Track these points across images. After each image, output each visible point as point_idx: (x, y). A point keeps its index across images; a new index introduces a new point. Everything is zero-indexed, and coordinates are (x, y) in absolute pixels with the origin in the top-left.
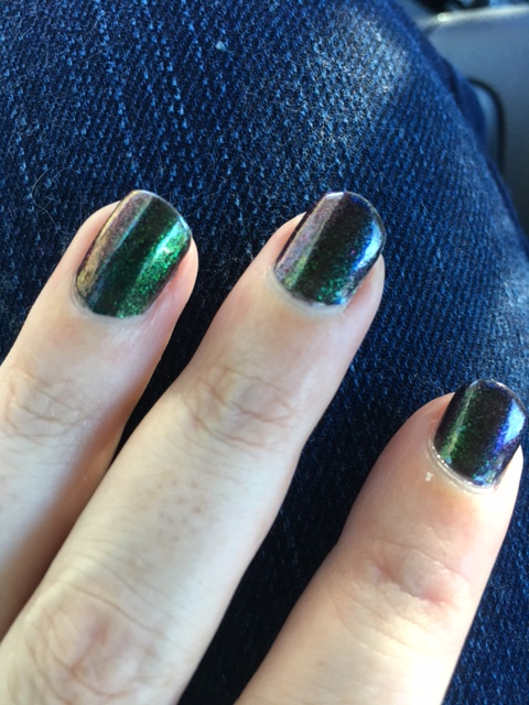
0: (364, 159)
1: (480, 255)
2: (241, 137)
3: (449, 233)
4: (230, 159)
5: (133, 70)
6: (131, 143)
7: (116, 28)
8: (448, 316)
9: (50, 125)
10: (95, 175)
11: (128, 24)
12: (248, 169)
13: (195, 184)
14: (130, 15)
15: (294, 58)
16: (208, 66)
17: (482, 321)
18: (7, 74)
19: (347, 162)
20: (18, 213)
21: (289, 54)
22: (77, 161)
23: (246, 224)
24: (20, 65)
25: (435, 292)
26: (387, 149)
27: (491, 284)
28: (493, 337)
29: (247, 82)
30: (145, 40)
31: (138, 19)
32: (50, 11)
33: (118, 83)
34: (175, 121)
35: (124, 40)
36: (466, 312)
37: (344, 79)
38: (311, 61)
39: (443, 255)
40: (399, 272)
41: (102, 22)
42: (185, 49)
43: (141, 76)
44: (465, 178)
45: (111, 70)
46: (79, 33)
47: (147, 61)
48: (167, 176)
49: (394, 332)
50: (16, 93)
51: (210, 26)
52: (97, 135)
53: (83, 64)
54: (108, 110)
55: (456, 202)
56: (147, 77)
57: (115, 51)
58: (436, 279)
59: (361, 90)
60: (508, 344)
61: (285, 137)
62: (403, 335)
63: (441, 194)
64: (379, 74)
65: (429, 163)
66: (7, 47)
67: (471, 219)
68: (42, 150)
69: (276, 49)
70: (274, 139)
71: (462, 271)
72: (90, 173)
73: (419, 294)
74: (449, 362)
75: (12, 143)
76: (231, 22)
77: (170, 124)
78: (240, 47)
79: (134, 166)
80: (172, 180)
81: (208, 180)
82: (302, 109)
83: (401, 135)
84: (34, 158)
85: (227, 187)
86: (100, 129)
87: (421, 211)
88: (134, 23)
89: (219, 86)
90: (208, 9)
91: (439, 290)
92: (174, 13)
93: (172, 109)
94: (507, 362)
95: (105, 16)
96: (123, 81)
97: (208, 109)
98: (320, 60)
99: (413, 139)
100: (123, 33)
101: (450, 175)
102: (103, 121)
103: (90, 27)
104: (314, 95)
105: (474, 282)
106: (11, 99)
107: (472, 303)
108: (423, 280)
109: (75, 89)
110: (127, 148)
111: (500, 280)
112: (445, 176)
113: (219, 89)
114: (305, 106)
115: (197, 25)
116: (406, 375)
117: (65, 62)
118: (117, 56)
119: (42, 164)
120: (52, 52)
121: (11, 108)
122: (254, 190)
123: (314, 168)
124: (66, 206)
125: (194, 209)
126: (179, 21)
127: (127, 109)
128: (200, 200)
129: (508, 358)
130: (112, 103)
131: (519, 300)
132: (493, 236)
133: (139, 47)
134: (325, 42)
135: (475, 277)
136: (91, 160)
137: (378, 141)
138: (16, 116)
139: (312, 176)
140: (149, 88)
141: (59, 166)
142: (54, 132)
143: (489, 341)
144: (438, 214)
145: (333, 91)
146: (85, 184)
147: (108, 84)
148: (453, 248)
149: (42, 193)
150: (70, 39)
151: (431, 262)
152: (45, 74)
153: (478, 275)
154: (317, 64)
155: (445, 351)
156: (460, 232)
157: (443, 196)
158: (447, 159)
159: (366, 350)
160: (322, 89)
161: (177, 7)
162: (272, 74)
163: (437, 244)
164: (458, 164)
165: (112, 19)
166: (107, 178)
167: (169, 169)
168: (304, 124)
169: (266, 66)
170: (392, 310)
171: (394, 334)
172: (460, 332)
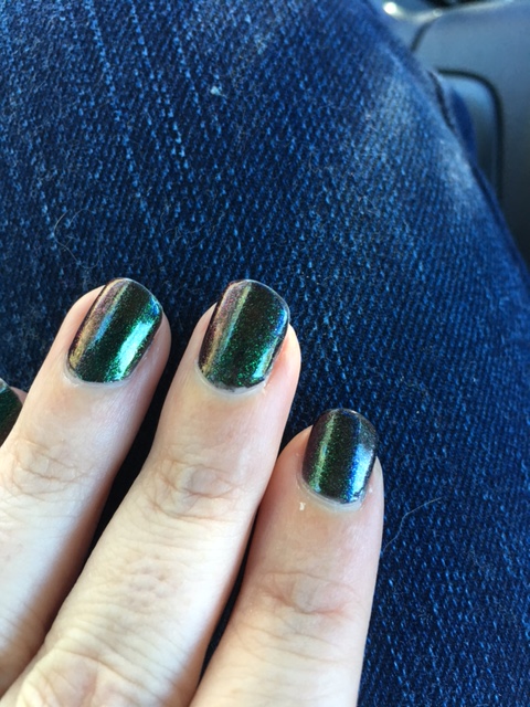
0: (349, 186)
1: (461, 264)
2: (236, 173)
3: (431, 246)
4: (227, 194)
5: (138, 117)
6: (139, 184)
7: (120, 79)
8: (431, 324)
9: (67, 171)
10: (108, 214)
11: (131, 75)
12: (244, 202)
13: (198, 218)
14: (133, 66)
15: (282, 96)
16: (204, 110)
17: (464, 326)
19: (334, 189)
20: (43, 251)
22: (92, 203)
24: (36, 116)
25: (418, 303)
26: (370, 174)
27: (473, 290)
29: (240, 123)
30: (147, 89)
31: (139, 69)
32: (61, 64)
33: (125, 130)
34: (178, 162)
35: (128, 90)
36: (448, 319)
37: (329, 112)
38: (298, 98)
39: (425, 267)
40: (384, 287)
41: (108, 73)
42: (184, 95)
43: (145, 123)
44: (447, 192)
45: (118, 119)
46: (88, 85)
47: (150, 109)
48: (172, 213)
49: (380, 341)
50: (34, 142)
51: (205, 72)
52: (109, 178)
53: (93, 114)
54: (117, 155)
55: (438, 217)
56: (150, 123)
57: (121, 101)
58: (419, 291)
59: (345, 120)
61: (276, 170)
62: (389, 343)
63: (422, 211)
64: (362, 103)
65: (411, 182)
66: (24, 99)
67: (452, 231)
68: (61, 194)
69: (265, 90)
70: (267, 173)
71: (443, 282)
72: (105, 213)
73: (404, 304)
74: (433, 366)
75: (33, 188)
76: (223, 67)
77: (173, 166)
78: (233, 90)
79: (143, 205)
80: (176, 216)
81: (209, 214)
82: (291, 144)
83: (384, 160)
84: (54, 201)
85: (226, 220)
86: (110, 173)
87: (404, 229)
88: (137, 74)
89: (215, 127)
90: (202, 56)
91: (421, 300)
92: (171, 62)
93: (174, 152)
95: (110, 68)
96: (130, 128)
97: (206, 150)
98: (306, 97)
99: (395, 161)
100: (127, 84)
101: (431, 191)
102: (113, 165)
103: (98, 78)
104: (302, 130)
106: (31, 147)
107: (454, 310)
108: (407, 293)
109: (87, 137)
110: (136, 190)
111: (481, 286)
112: (427, 193)
113: (215, 131)
114: (293, 141)
115: (193, 73)
116: (393, 380)
117: (77, 112)
118: (123, 105)
119: (61, 207)
120: (65, 103)
121: (31, 155)
122: (250, 221)
123: (303, 197)
124: (85, 244)
125: (197, 242)
126: (177, 70)
127: (135, 153)
128: (202, 233)
130: (121, 149)
133: (142, 96)
134: (311, 78)
135: (456, 285)
136: (105, 201)
137: (361, 167)
138: (35, 163)
140: (153, 133)
141: (77, 207)
142: (71, 177)
144: (419, 230)
145: (319, 125)
146: (101, 223)
147: (116, 132)
148: (434, 260)
149: (63, 232)
150: (80, 91)
151: (413, 275)
152: (60, 123)
153: (459, 283)
154: (303, 100)
155: (429, 356)
156: (441, 245)
157: (425, 212)
158: (428, 177)
159: (355, 359)
160: (309, 124)
161: (174, 56)
162: (262, 113)
163: (419, 257)
164: (439, 179)
165: (117, 71)
166: (120, 218)
167: (174, 206)
168: (293, 157)
169: (257, 106)
170: (379, 322)
171: (381, 343)
172: (442, 337)
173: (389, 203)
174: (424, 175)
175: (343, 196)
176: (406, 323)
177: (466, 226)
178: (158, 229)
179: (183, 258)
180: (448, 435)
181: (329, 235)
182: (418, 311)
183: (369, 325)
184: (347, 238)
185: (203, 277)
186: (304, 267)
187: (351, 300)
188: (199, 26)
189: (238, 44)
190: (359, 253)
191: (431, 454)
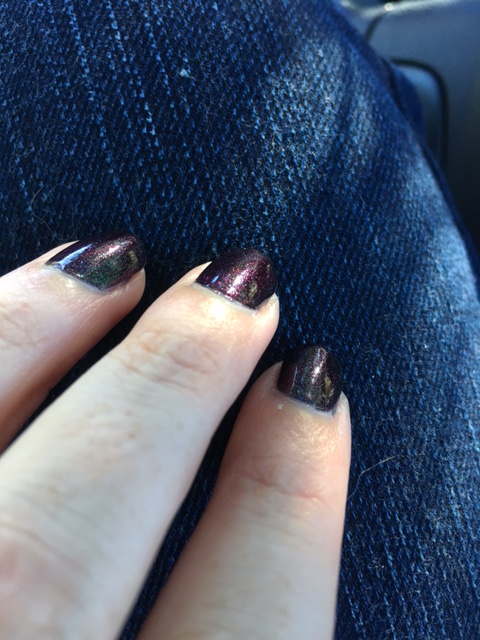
0: (309, 164)
1: (414, 238)
2: (204, 151)
3: (385, 221)
4: (196, 171)
5: (111, 98)
6: (112, 161)
7: (94, 62)
8: (385, 294)
9: (43, 148)
10: (83, 189)
11: (105, 57)
12: (211, 179)
13: (167, 194)
14: (106, 50)
15: (247, 79)
16: (174, 92)
17: (416, 296)
18: (5, 104)
20: (21, 224)
21: (243, 76)
22: (67, 178)
23: (211, 226)
24: (15, 96)
25: (374, 274)
26: (330, 153)
27: (424, 262)
28: (426, 308)
29: (208, 104)
30: (120, 71)
31: (113, 53)
32: (38, 49)
33: (99, 110)
34: (148, 140)
35: (102, 72)
36: (401, 290)
37: (291, 95)
38: (262, 81)
39: (380, 241)
40: (342, 260)
41: (83, 56)
42: (155, 77)
43: (117, 103)
44: (400, 171)
45: (92, 99)
46: (64, 67)
47: (122, 90)
48: (143, 188)
49: (339, 310)
50: (13, 120)
51: (174, 56)
52: (83, 155)
53: (68, 94)
54: (91, 133)
55: (391, 194)
56: (122, 103)
57: (95, 82)
58: (375, 263)
59: (306, 103)
60: (439, 313)
61: (242, 148)
62: (347, 312)
63: (378, 188)
64: (322, 87)
65: (367, 161)
66: (3, 80)
67: (405, 207)
68: (38, 169)
69: (231, 73)
70: (233, 152)
71: (397, 254)
72: (79, 188)
73: (360, 276)
74: (387, 333)
75: (12, 164)
76: (192, 51)
77: (144, 144)
78: (201, 73)
79: (115, 181)
80: (147, 191)
81: (178, 190)
82: (256, 124)
83: (342, 140)
84: (31, 176)
85: (194, 195)
86: (85, 150)
87: (361, 205)
88: (110, 57)
89: (184, 108)
90: (172, 40)
91: (377, 272)
92: (143, 46)
93: (145, 131)
94: (439, 329)
95: (85, 51)
96: (103, 107)
97: (176, 128)
98: (270, 80)
99: (352, 142)
100: (101, 66)
101: (386, 170)
102: (87, 143)
103: (73, 60)
104: (266, 111)
105: (409, 262)
106: (9, 125)
107: (406, 281)
108: (363, 265)
109: (63, 116)
110: (109, 166)
111: (432, 258)
112: (382, 172)
113: (185, 112)
114: (258, 121)
115: (163, 56)
117: (53, 92)
118: (97, 86)
119: (38, 181)
120: (42, 83)
121: (10, 133)
122: (217, 197)
123: (267, 174)
124: (60, 217)
125: (167, 215)
126: (148, 53)
127: (108, 132)
128: (172, 208)
129: (440, 325)
130: (95, 127)
131: (450, 274)
132: (426, 219)
133: (115, 77)
134: (274, 63)
135: (409, 258)
136: (79, 177)
137: (321, 147)
138: (14, 141)
139: (265, 181)
140: (125, 113)
141: (53, 183)
142: (47, 153)
143: (422, 312)
144: (375, 207)
145: (282, 106)
146: (76, 197)
147: (90, 111)
148: (388, 234)
149: (39, 206)
150: (56, 73)
151: (369, 248)
152: (37, 103)
153: (412, 255)
154: (267, 83)
155: (384, 324)
156: (395, 219)
157: (380, 190)
158: (383, 156)
159: (315, 327)
160: (272, 104)
161: (145, 40)
162: (228, 95)
163: (375, 232)
164: (393, 159)
165: (91, 54)
166: (94, 192)
167: (145, 182)
168: (258, 137)
169: (224, 88)
170: (337, 292)
171: (339, 312)
172: (396, 306)
173: (347, 181)
174: (379, 155)
175: (304, 174)
176: (363, 294)
177: (417, 202)
178: (129, 204)
179: (153, 231)
181: (291, 210)
182: (374, 280)
183: (328, 295)
185: (172, 250)
186: (268, 240)
187: (311, 271)
188: (169, 13)
189: (205, 30)
190: (319, 227)
191: (385, 416)
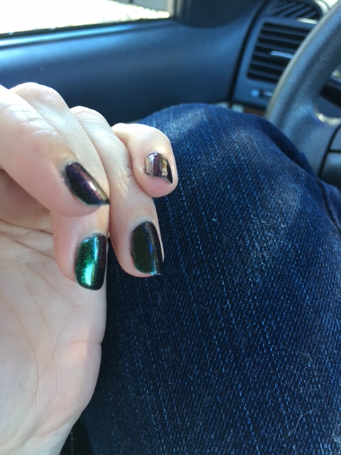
0: (273, 261)
2: (223, 257)
3: (313, 287)
5: (182, 232)
6: (182, 261)
7: (175, 215)
8: (312, 324)
10: (169, 273)
11: (180, 213)
12: (226, 270)
13: (207, 277)
14: (180, 210)
15: (243, 222)
16: (210, 229)
19: (266, 263)
20: (142, 286)
21: (241, 221)
23: (226, 292)
25: (306, 315)
26: (283, 254)
29: (225, 234)
30: (186, 220)
33: (177, 237)
34: (199, 252)
37: (264, 227)
38: (250, 222)
39: (309, 297)
42: (202, 223)
45: (174, 232)
47: (187, 228)
51: (210, 212)
52: (170, 257)
54: (173, 248)
58: (307, 309)
59: (271, 230)
61: (241, 255)
62: (292, 335)
65: (303, 256)
69: (236, 219)
70: (236, 257)
74: (314, 345)
76: (218, 210)
77: (197, 253)
78: (222, 220)
80: (198, 275)
81: (211, 275)
83: (290, 247)
86: (170, 255)
88: (182, 213)
89: (214, 237)
90: (209, 205)
91: (308, 314)
92: (196, 208)
93: (197, 247)
96: (179, 236)
97: (211, 246)
101: (313, 259)
102: (172, 252)
103: (166, 214)
104: (252, 236)
110: (181, 263)
112: (311, 260)
114: (248, 242)
115: (205, 213)
118: (176, 226)
123: (253, 267)
125: (207, 287)
126: (199, 212)
128: (209, 283)
130: (175, 245)
133: (184, 223)
134: (256, 212)
136: (168, 267)
139: (252, 270)
140: (188, 239)
145: (260, 233)
151: (304, 302)
154: (253, 223)
159: (276, 342)
160: (255, 233)
161: (197, 205)
162: (235, 230)
163: (307, 293)
165: (173, 211)
167: (197, 271)
168: (248, 249)
169: (232, 227)
170: (287, 324)
171: (288, 334)
172: (318, 331)
174: (310, 251)
175: (270, 266)
176: (300, 325)
178: (190, 280)
179: (200, 294)
180: (322, 378)
182: (306, 319)
183: (283, 326)
184: (272, 285)
185: (209, 303)
186: (253, 299)
187: (274, 314)
188: (208, 192)
189: (224, 199)
190: (278, 292)
191: (313, 388)
